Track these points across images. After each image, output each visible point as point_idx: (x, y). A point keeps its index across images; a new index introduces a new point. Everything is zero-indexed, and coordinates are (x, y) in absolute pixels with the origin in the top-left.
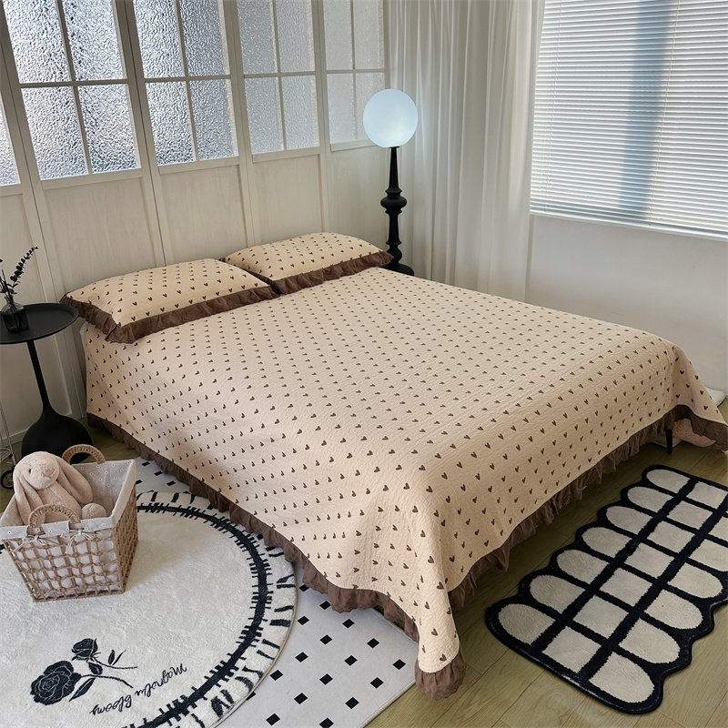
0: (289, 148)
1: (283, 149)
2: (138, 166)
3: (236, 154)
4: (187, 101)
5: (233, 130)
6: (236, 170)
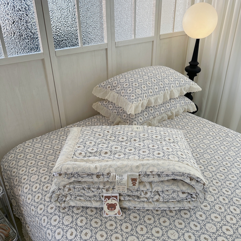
0: (137, 37)
1: (133, 38)
2: (42, 51)
3: (106, 41)
4: (76, 6)
5: (105, 26)
6: (105, 51)
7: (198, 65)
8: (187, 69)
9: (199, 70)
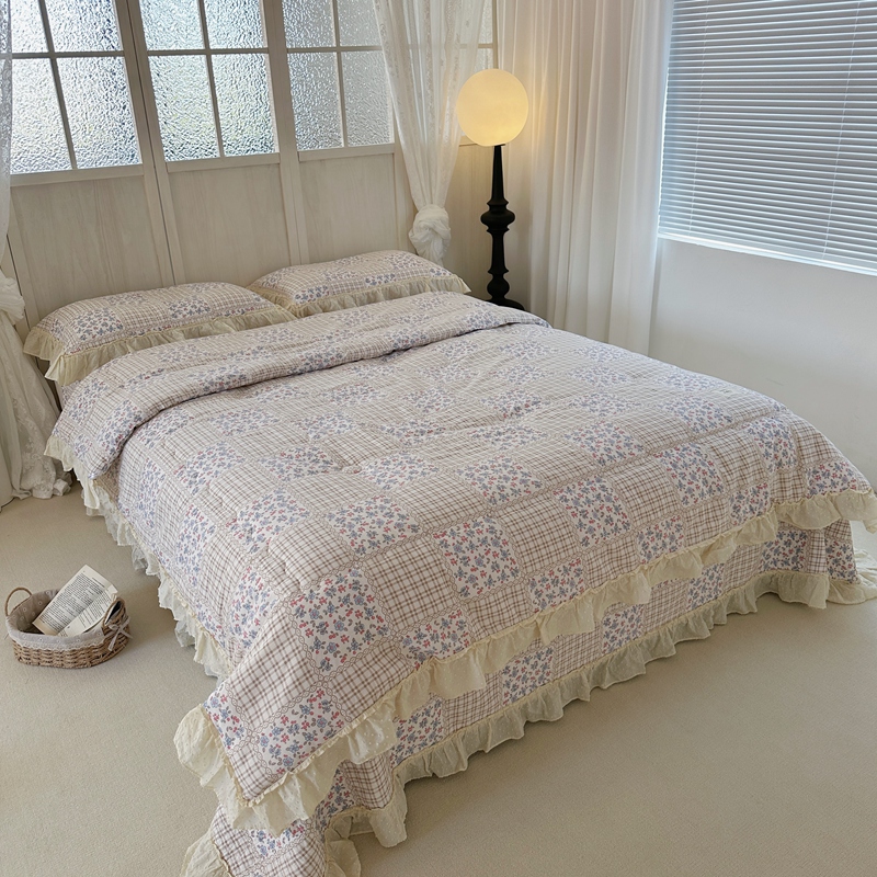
0: (352, 144)
1: (343, 145)
2: (140, 161)
3: (276, 150)
6: (275, 170)
7: (508, 207)
8: (484, 219)
9: (511, 218)
